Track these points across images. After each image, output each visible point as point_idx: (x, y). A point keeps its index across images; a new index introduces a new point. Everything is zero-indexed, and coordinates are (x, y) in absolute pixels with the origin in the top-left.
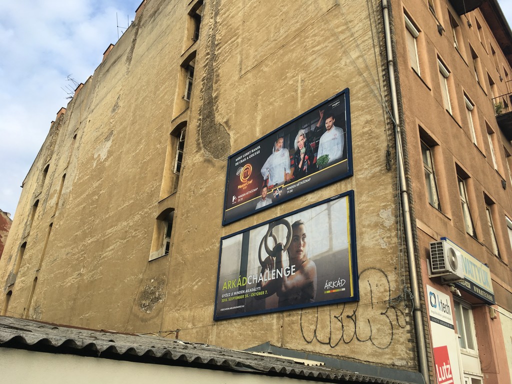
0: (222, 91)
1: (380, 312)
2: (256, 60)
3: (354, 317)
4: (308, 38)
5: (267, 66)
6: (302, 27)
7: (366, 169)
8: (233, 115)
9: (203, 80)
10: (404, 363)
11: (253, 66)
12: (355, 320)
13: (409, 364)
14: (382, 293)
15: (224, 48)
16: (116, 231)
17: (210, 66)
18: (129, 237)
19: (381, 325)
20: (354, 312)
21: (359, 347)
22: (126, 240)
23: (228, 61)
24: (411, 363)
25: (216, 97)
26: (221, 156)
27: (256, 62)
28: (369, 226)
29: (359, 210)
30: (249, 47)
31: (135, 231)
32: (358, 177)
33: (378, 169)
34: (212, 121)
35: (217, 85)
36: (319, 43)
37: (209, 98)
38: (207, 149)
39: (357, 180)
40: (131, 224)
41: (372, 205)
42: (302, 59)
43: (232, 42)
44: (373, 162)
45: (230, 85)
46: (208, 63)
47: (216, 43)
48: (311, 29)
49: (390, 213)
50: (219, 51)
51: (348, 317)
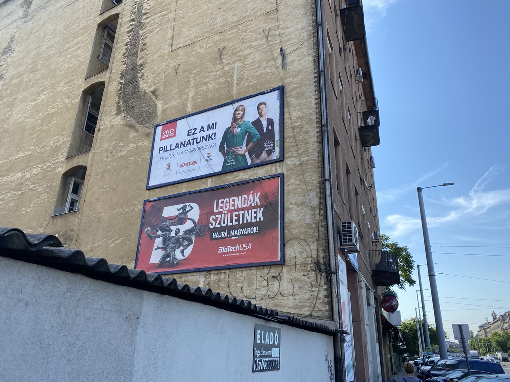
0: (149, 60)
1: (302, 273)
2: (189, 39)
3: (279, 278)
4: (245, 32)
5: (201, 47)
6: (239, 21)
7: (296, 157)
8: (162, 86)
9: (126, 45)
10: (320, 314)
11: (185, 44)
12: (279, 279)
13: (325, 315)
14: (305, 258)
15: (154, 20)
16: (6, 181)
17: (135, 33)
18: (26, 189)
19: (303, 284)
20: (280, 274)
21: (282, 301)
22: (20, 192)
23: (157, 32)
24: (326, 314)
25: (142, 65)
26: (146, 124)
27: (190, 41)
28: (296, 204)
29: (288, 190)
30: (182, 25)
31: (33, 184)
32: (289, 162)
33: (306, 158)
34: (136, 87)
35: (143, 53)
36: (257, 40)
37: (133, 64)
38: (129, 114)
39: (287, 165)
40: (28, 176)
41: (299, 187)
42: (238, 49)
43: (162, 16)
44: (303, 152)
45: (158, 57)
46: (133, 29)
47: (143, 12)
48: (249, 25)
49: (315, 195)
50: (147, 21)
51: (273, 277)
